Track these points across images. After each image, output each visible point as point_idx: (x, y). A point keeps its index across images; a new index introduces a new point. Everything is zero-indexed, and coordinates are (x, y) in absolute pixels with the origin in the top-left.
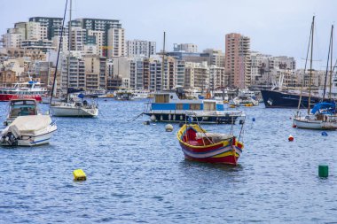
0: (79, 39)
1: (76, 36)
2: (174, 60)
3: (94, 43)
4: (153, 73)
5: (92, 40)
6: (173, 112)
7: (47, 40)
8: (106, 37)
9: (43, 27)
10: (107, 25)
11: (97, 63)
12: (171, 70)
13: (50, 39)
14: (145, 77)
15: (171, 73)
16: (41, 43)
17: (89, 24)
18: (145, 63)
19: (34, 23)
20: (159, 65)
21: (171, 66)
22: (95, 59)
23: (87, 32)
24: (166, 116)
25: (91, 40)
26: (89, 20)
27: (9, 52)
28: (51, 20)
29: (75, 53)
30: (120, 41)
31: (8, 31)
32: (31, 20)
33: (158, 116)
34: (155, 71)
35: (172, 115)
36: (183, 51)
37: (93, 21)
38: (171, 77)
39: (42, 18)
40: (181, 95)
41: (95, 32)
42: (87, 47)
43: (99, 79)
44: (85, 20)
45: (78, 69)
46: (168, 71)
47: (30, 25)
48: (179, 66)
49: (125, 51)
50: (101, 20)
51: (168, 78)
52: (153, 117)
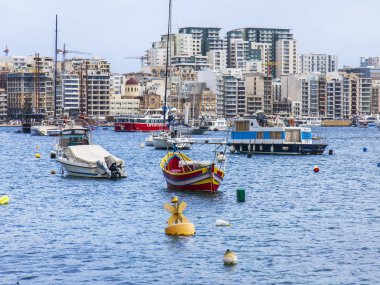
0: (240, 54)
1: (237, 50)
2: (357, 78)
3: (259, 58)
4: (331, 94)
5: (256, 54)
6: (253, 141)
7: (201, 56)
8: (273, 51)
9: (196, 40)
10: (275, 36)
11: (261, 84)
12: (354, 90)
13: (204, 54)
14: (320, 99)
15: (354, 95)
16: (192, 59)
17: (252, 34)
18: (320, 83)
19: (184, 35)
20: (339, 84)
21: (354, 86)
22: (258, 78)
23: (250, 44)
24: (245, 146)
25: (254, 54)
26: (253, 29)
27: (154, 71)
28: (206, 31)
29: (234, 72)
30: (291, 55)
31: (153, 46)
32: (181, 31)
33: (237, 146)
34: (334, 92)
35: (252, 145)
36: (372, 67)
37: (258, 31)
38: (354, 99)
39: (195, 29)
40: (262, 122)
41: (260, 44)
42: (249, 64)
43: (263, 103)
44: (247, 30)
45: (236, 90)
46: (350, 93)
47: (180, 37)
48: (363, 85)
49: (299, 67)
50: (268, 30)
51: (350, 102)
52: (232, 148)
